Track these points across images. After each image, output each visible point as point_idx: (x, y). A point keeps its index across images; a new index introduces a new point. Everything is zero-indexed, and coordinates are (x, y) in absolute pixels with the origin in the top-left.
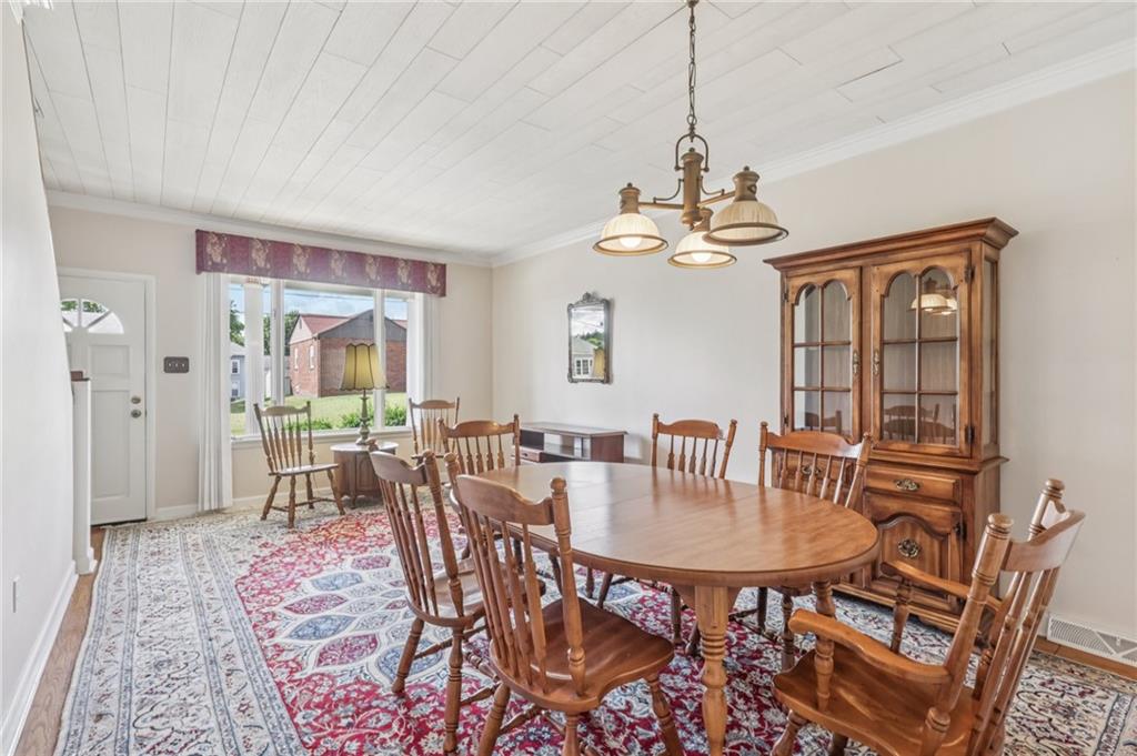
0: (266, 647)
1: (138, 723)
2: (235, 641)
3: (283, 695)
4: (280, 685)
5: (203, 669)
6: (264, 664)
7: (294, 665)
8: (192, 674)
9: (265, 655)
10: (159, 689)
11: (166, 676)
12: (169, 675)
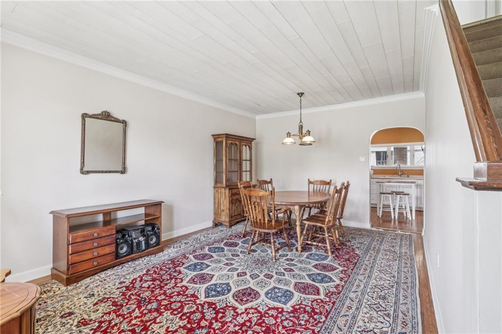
0: (344, 282)
1: (394, 282)
2: (352, 291)
3: (354, 267)
4: (352, 270)
5: (370, 286)
6: (350, 278)
7: (344, 272)
8: (374, 287)
9: (348, 280)
10: (386, 288)
11: (383, 292)
12: (382, 292)
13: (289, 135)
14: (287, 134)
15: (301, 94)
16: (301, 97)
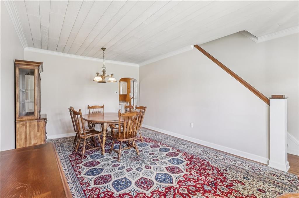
13: (98, 74)
14: (97, 74)
15: (103, 49)
16: (104, 50)
